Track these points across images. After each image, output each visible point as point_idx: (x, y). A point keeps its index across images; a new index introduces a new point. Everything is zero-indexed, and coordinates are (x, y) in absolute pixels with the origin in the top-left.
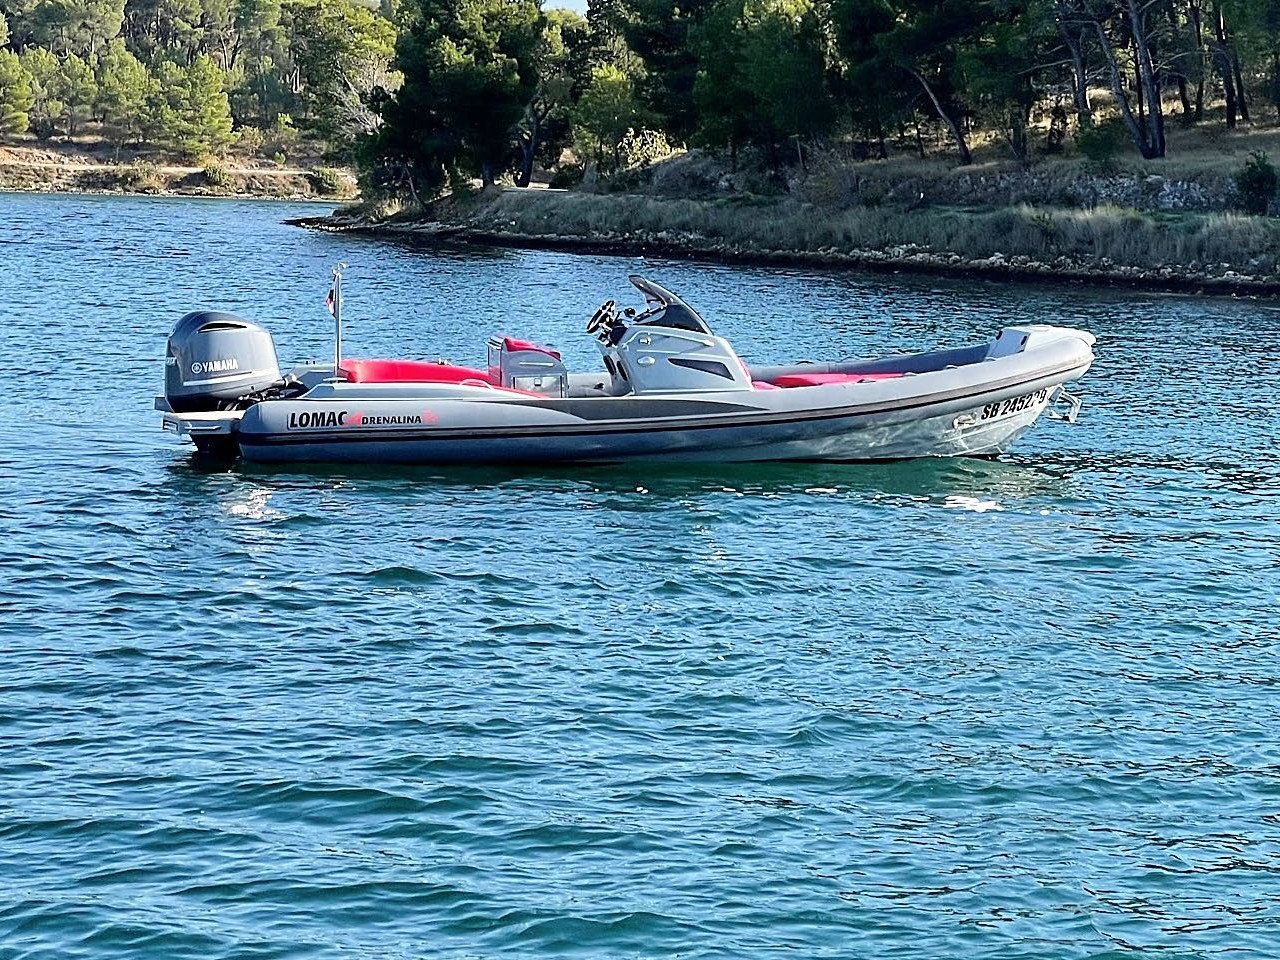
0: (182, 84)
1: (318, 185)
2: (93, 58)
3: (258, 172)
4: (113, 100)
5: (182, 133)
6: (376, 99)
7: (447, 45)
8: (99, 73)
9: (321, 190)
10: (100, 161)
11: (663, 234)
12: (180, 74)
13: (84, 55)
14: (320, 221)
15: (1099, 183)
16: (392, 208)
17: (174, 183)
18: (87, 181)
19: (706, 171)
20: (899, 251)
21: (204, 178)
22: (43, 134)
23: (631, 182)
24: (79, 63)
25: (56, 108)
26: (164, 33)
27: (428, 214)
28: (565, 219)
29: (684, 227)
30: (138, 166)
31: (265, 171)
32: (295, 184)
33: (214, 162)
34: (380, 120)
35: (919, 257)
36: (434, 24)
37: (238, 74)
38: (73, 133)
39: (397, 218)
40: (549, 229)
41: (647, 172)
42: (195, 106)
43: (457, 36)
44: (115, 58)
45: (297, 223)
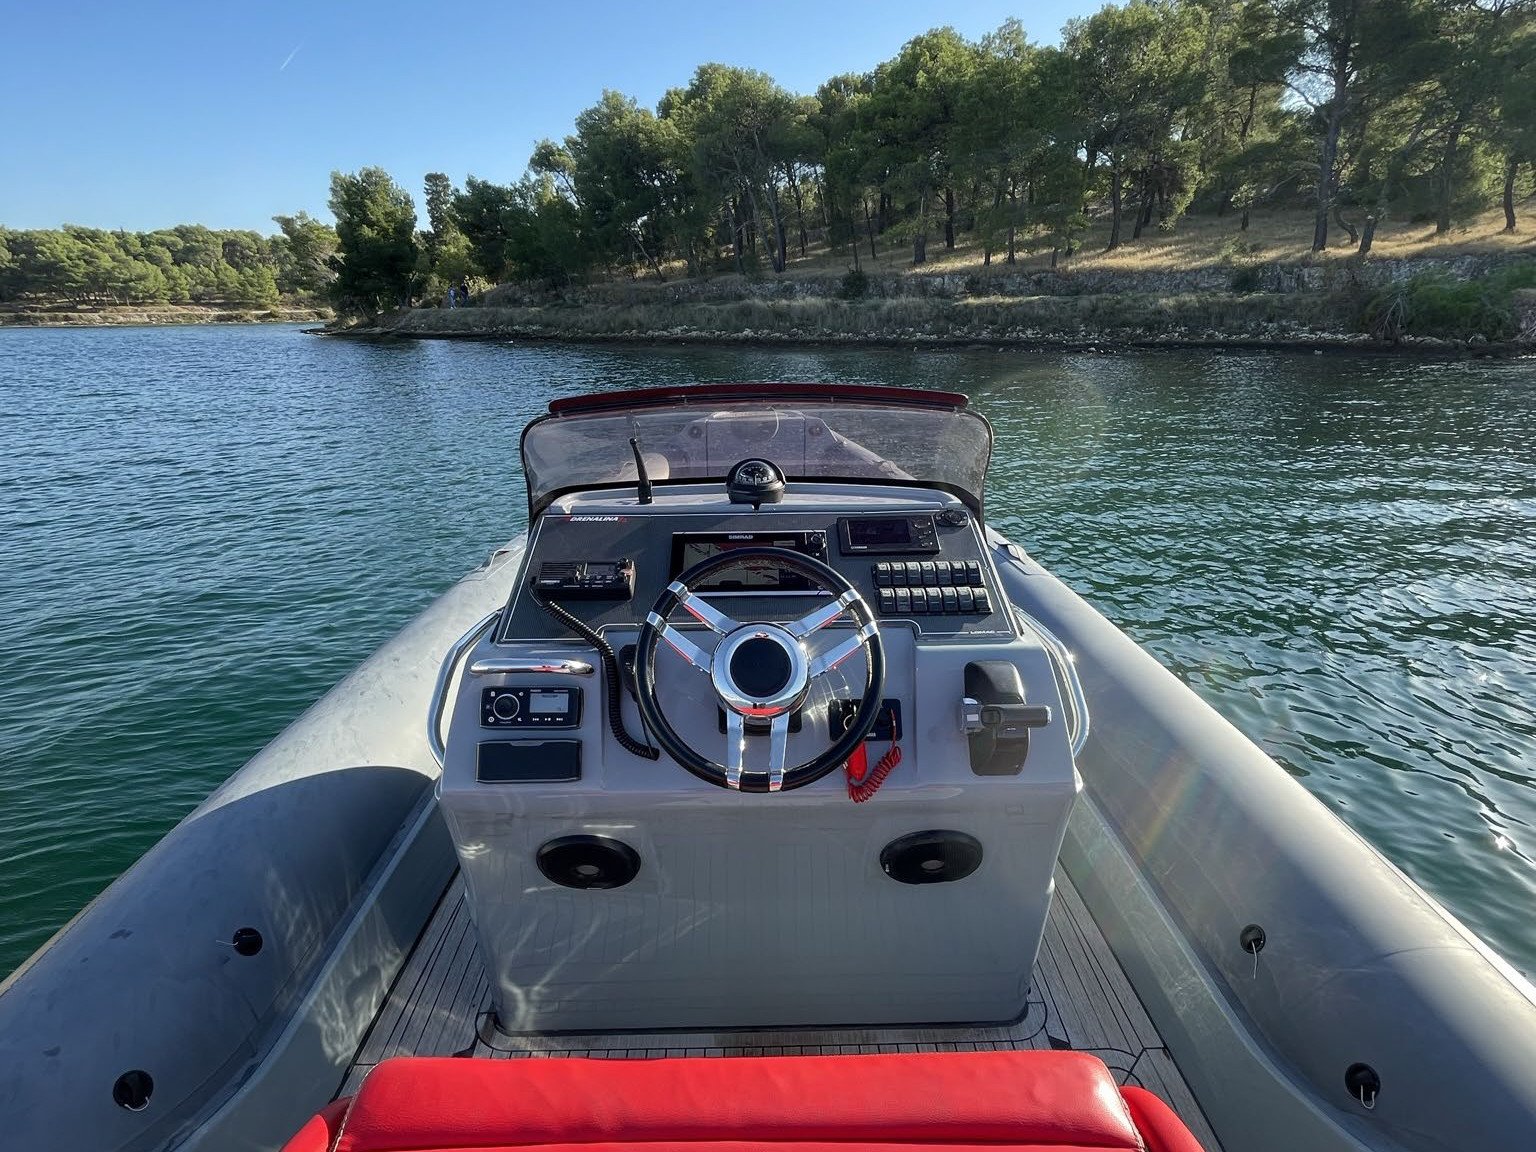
0: (253, 276)
1: (320, 315)
2: (213, 268)
3: (293, 311)
4: (225, 284)
5: (258, 297)
6: (332, 263)
7: (366, 231)
8: (216, 273)
9: (322, 318)
10: (225, 310)
11: (516, 327)
12: (251, 272)
13: (208, 267)
14: (319, 330)
15: (754, 287)
16: (353, 322)
17: (258, 317)
18: (220, 318)
19: (514, 293)
20: (678, 330)
21: (271, 315)
22: (197, 300)
23: (473, 302)
24: (206, 270)
25: (200, 288)
26: (244, 257)
27: (373, 323)
28: (453, 322)
29: (529, 322)
30: (240, 311)
31: (298, 311)
32: (311, 315)
33: (274, 308)
34: (337, 275)
35: (694, 334)
36: (356, 219)
37: (277, 272)
38: (210, 299)
39: (357, 326)
40: (448, 328)
41: (481, 296)
42: (261, 285)
43: (371, 225)
44: (222, 267)
45: (305, 332)
